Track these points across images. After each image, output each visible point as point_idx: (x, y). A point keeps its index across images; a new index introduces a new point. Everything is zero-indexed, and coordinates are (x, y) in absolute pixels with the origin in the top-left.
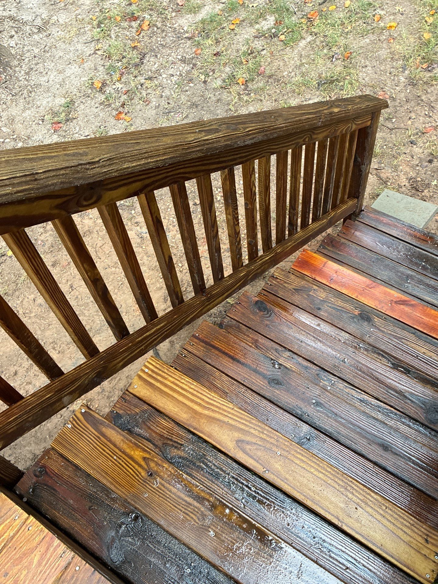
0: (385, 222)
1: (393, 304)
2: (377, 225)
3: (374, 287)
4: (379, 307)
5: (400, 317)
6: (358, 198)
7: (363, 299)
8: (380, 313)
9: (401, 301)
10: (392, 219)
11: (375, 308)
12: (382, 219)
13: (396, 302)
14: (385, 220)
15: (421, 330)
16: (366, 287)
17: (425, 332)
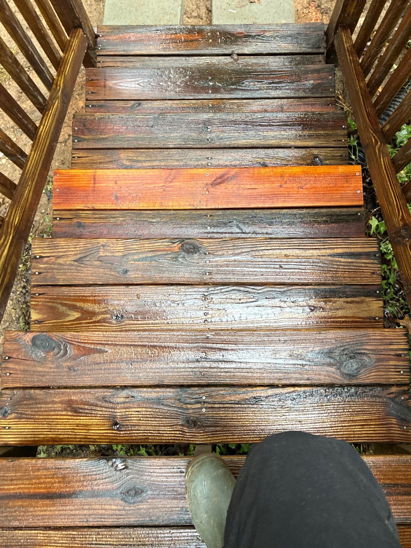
0: (133, 39)
1: (211, 190)
2: (126, 48)
3: (175, 178)
4: (195, 203)
5: (228, 203)
6: (80, 26)
7: (170, 204)
8: (201, 212)
9: (217, 178)
10: (140, 30)
11: (192, 208)
12: (127, 36)
13: (213, 184)
14: (132, 36)
15: (260, 206)
16: (165, 182)
17: (267, 206)
